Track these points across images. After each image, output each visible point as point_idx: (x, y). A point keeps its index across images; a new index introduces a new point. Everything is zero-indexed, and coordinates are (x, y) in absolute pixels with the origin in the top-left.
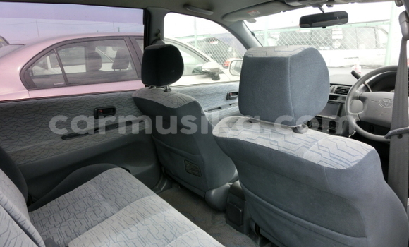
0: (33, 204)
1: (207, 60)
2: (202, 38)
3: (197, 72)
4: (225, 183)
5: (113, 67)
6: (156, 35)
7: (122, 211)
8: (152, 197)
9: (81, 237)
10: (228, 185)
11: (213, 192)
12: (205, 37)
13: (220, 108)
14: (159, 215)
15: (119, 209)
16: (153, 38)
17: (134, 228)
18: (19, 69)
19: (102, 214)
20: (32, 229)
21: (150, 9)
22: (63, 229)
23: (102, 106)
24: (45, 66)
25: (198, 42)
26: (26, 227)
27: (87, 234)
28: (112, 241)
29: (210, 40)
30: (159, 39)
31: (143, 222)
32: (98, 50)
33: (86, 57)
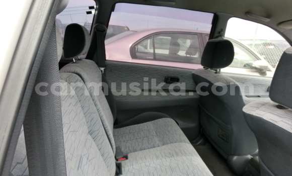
0: (117, 124)
1: (258, 59)
2: (260, 42)
3: (247, 66)
4: (247, 155)
5: (186, 54)
6: (219, 33)
7: (165, 146)
8: (187, 144)
9: (136, 153)
10: (249, 157)
11: (235, 158)
12: (263, 42)
13: (259, 96)
14: (188, 157)
15: (164, 145)
16: (216, 35)
17: (168, 159)
18: (130, 45)
19: (152, 144)
20: (111, 136)
21: (218, 13)
22: (128, 145)
23: (171, 75)
24: (146, 47)
25: (256, 45)
26: (109, 134)
27: (140, 153)
28: (152, 162)
29: (266, 44)
30: (221, 36)
31: (175, 158)
32: (180, 41)
33: (170, 45)
